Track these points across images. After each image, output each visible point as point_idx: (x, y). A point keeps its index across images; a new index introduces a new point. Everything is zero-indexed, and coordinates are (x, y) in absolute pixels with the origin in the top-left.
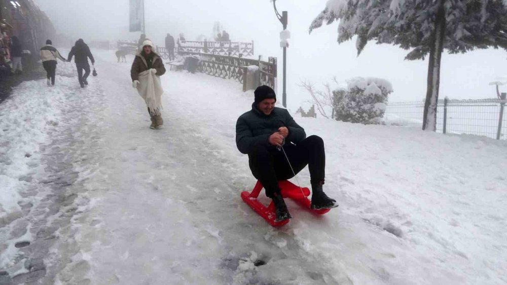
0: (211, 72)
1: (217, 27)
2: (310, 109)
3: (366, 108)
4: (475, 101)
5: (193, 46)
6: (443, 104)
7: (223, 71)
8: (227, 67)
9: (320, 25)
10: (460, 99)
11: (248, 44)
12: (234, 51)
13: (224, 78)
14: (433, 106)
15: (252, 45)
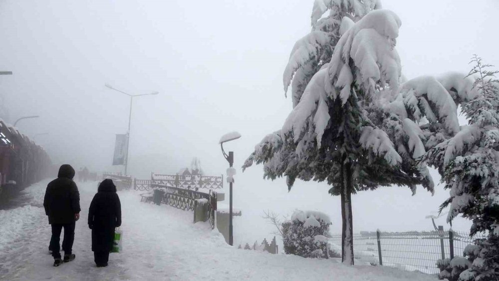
0: (174, 203)
1: (195, 162)
2: (272, 240)
3: (307, 240)
4: (401, 234)
5: (165, 179)
6: (376, 237)
7: (183, 203)
8: (186, 200)
9: (250, 165)
10: (389, 231)
11: (218, 178)
12: (205, 184)
13: (184, 210)
14: (348, 238)
15: (221, 179)
